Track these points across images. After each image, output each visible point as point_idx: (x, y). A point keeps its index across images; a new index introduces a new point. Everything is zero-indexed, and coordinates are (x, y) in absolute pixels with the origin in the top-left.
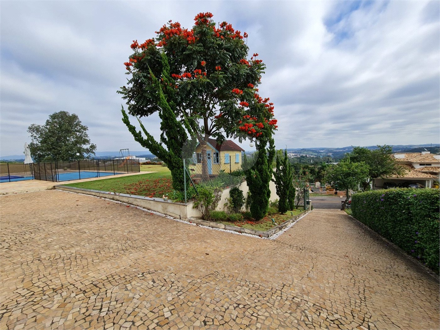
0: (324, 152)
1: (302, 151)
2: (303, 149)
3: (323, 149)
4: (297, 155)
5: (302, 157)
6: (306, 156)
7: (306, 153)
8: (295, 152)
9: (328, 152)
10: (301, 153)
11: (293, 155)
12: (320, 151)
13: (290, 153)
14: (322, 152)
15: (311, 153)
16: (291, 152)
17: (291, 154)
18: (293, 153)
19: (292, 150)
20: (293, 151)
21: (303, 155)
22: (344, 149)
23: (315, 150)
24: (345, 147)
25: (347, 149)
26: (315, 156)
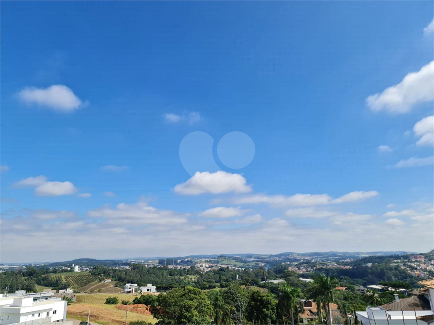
1: (220, 260)
2: (221, 256)
3: (250, 256)
4: (213, 267)
5: (222, 269)
6: (228, 268)
7: (225, 262)
8: (210, 261)
9: (259, 261)
10: (218, 262)
11: (207, 266)
12: (246, 259)
13: (201, 262)
14: (250, 262)
15: (233, 262)
16: (204, 260)
17: (204, 265)
18: (206, 262)
19: (205, 257)
21: (223, 266)
22: (279, 256)
23: (239, 258)
26: (240, 269)
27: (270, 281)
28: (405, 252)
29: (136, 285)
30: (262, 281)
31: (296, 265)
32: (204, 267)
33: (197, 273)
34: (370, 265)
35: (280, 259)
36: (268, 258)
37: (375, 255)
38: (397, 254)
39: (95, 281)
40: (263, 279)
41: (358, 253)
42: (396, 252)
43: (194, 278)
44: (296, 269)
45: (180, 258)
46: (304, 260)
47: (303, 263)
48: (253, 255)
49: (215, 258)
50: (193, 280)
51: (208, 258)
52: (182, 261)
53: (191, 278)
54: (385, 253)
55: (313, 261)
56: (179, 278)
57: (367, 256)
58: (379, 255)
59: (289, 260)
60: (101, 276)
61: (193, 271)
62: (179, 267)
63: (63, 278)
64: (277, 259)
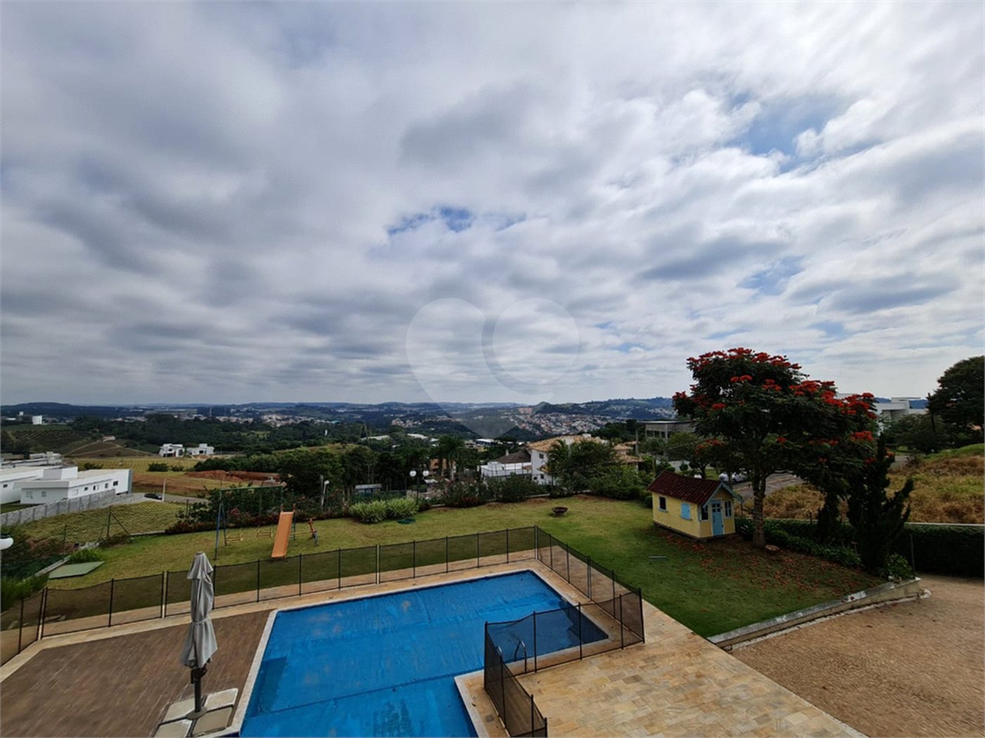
0: (345, 412)
3: (342, 406)
4: (288, 419)
5: (304, 423)
6: (312, 421)
7: (308, 413)
8: (283, 412)
9: (353, 413)
10: (296, 414)
11: (279, 418)
12: (337, 410)
13: (270, 412)
14: (341, 413)
15: (318, 413)
16: (272, 410)
17: (274, 417)
18: (277, 413)
19: (274, 406)
20: (278, 409)
21: (305, 419)
22: (381, 406)
23: (326, 408)
24: (381, 403)
25: (385, 408)
26: (328, 422)
27: (372, 438)
28: (515, 404)
29: (181, 446)
30: (362, 437)
31: (401, 418)
32: (273, 419)
33: (267, 427)
34: (480, 417)
35: (382, 410)
36: (367, 408)
37: (487, 407)
38: (508, 405)
39: (82, 439)
40: (363, 436)
41: (471, 405)
42: (507, 404)
43: (262, 434)
44: (402, 422)
45: (234, 406)
46: (411, 411)
47: (410, 415)
48: (347, 404)
49: (291, 408)
50: (261, 437)
51: (280, 407)
52: (238, 411)
53: (258, 435)
54: (499, 404)
55: (421, 414)
56: (239, 435)
57: (478, 407)
58: (491, 406)
59: (392, 411)
60: (94, 432)
61: (259, 424)
62: (234, 419)
63: (11, 436)
64: (377, 410)
